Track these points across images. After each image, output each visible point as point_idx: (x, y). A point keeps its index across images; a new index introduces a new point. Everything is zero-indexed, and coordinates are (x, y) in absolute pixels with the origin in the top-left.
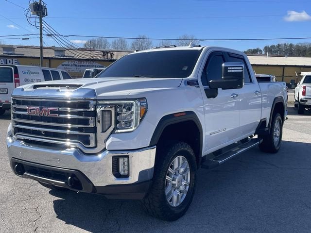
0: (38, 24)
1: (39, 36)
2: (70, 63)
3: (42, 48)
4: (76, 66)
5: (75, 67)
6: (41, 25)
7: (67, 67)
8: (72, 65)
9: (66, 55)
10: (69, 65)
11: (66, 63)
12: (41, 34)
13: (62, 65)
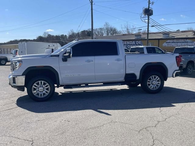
0: (147, 21)
1: (147, 27)
2: (171, 41)
3: (148, 34)
4: (175, 42)
5: (174, 44)
6: (148, 21)
7: (169, 44)
8: (172, 43)
9: (170, 36)
10: (170, 43)
11: (169, 41)
12: (148, 26)
13: (166, 43)
